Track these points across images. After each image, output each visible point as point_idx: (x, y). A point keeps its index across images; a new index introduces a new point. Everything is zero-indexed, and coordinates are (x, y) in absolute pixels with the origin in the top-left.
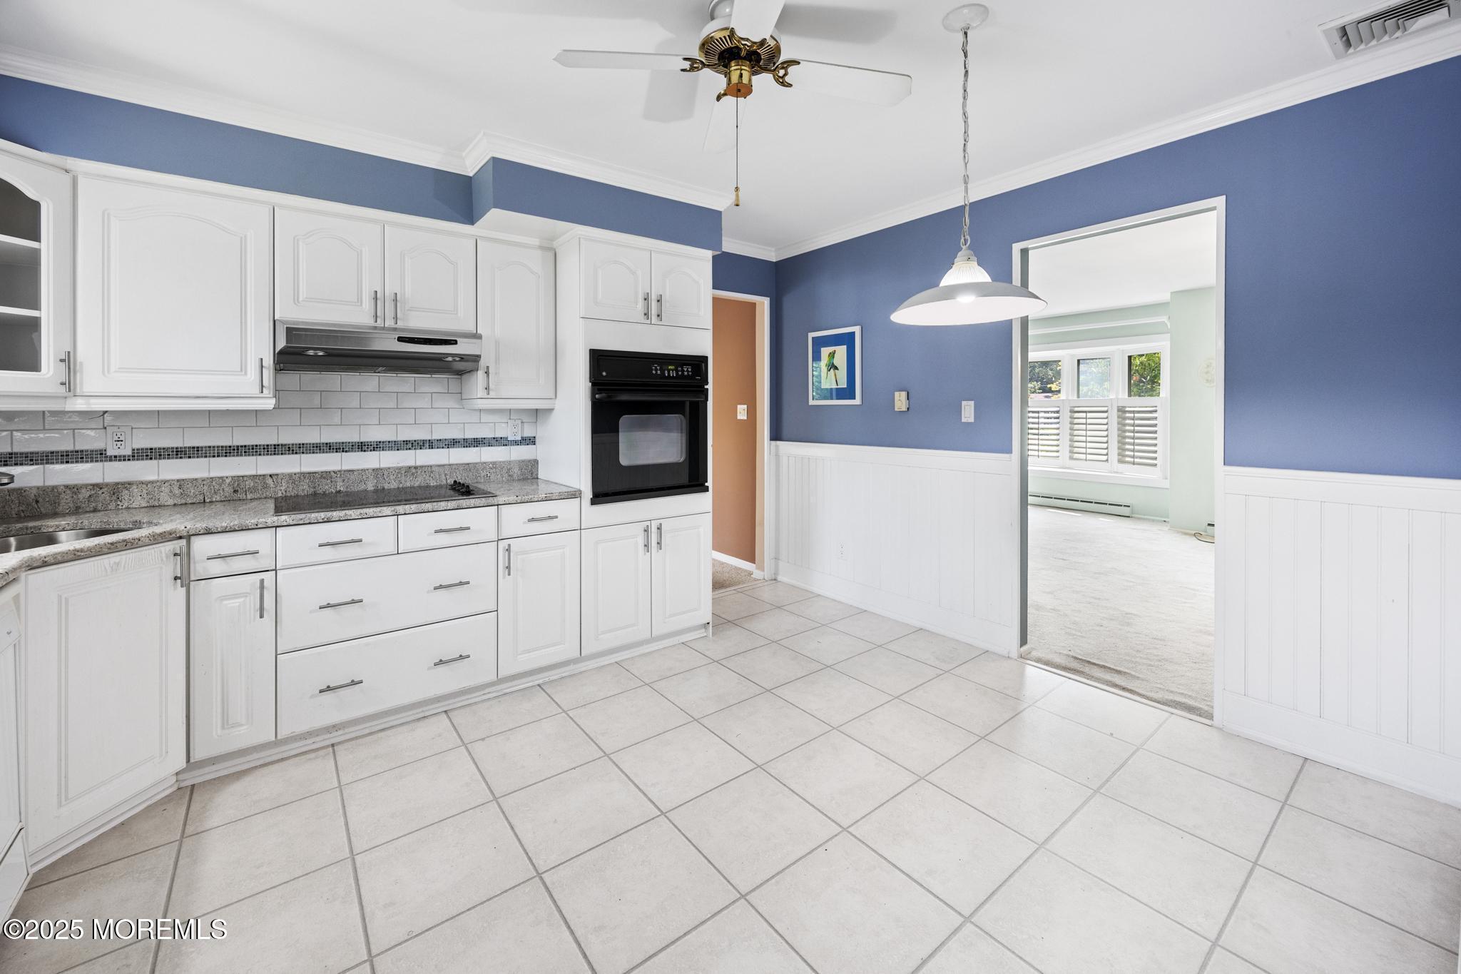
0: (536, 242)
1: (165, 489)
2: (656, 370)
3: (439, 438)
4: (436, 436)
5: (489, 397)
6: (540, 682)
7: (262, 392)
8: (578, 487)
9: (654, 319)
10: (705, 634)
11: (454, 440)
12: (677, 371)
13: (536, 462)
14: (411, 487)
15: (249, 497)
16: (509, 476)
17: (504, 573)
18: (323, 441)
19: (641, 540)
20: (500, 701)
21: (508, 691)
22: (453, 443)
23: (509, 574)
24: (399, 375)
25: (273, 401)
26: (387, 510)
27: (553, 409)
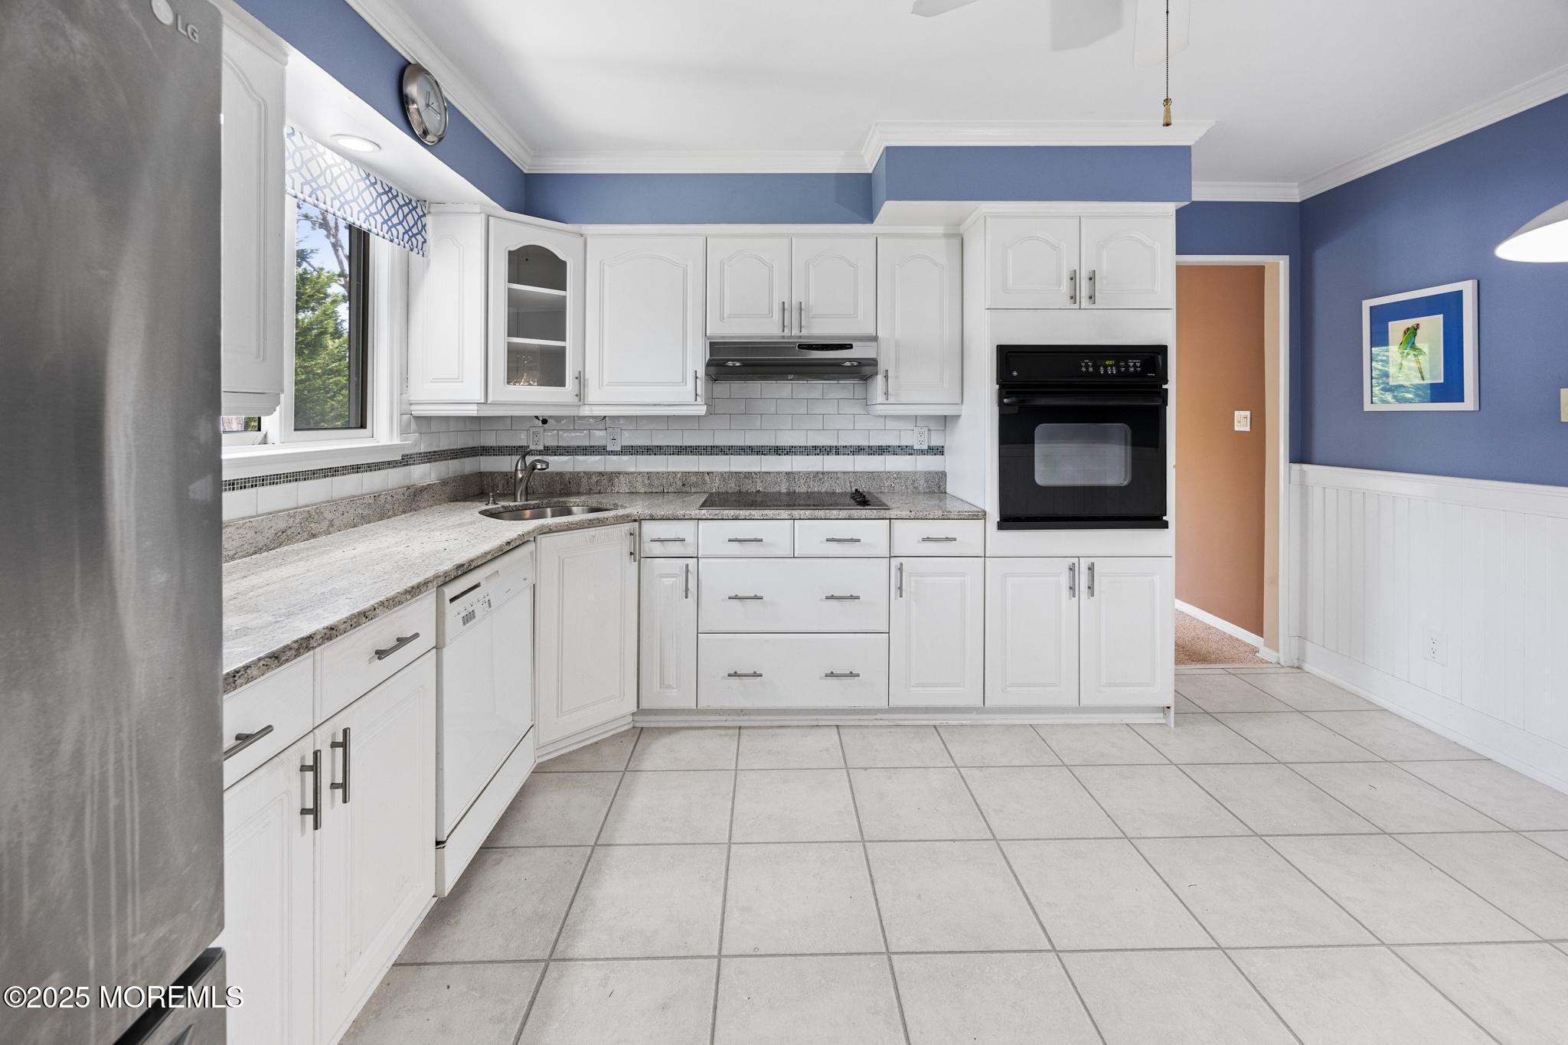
0: (940, 230)
1: (640, 479)
2: (1087, 367)
3: (844, 445)
4: (842, 443)
5: (888, 402)
6: (937, 723)
7: (696, 400)
8: (983, 507)
9: (1085, 303)
10: (1164, 721)
11: (859, 447)
12: (1118, 368)
13: (944, 474)
14: (819, 493)
15: (693, 491)
16: (915, 488)
17: (896, 593)
18: (746, 444)
19: (1064, 580)
20: (891, 732)
21: (900, 723)
22: (858, 450)
23: (901, 596)
24: (809, 382)
25: (705, 407)
26: (784, 513)
27: (959, 416)
